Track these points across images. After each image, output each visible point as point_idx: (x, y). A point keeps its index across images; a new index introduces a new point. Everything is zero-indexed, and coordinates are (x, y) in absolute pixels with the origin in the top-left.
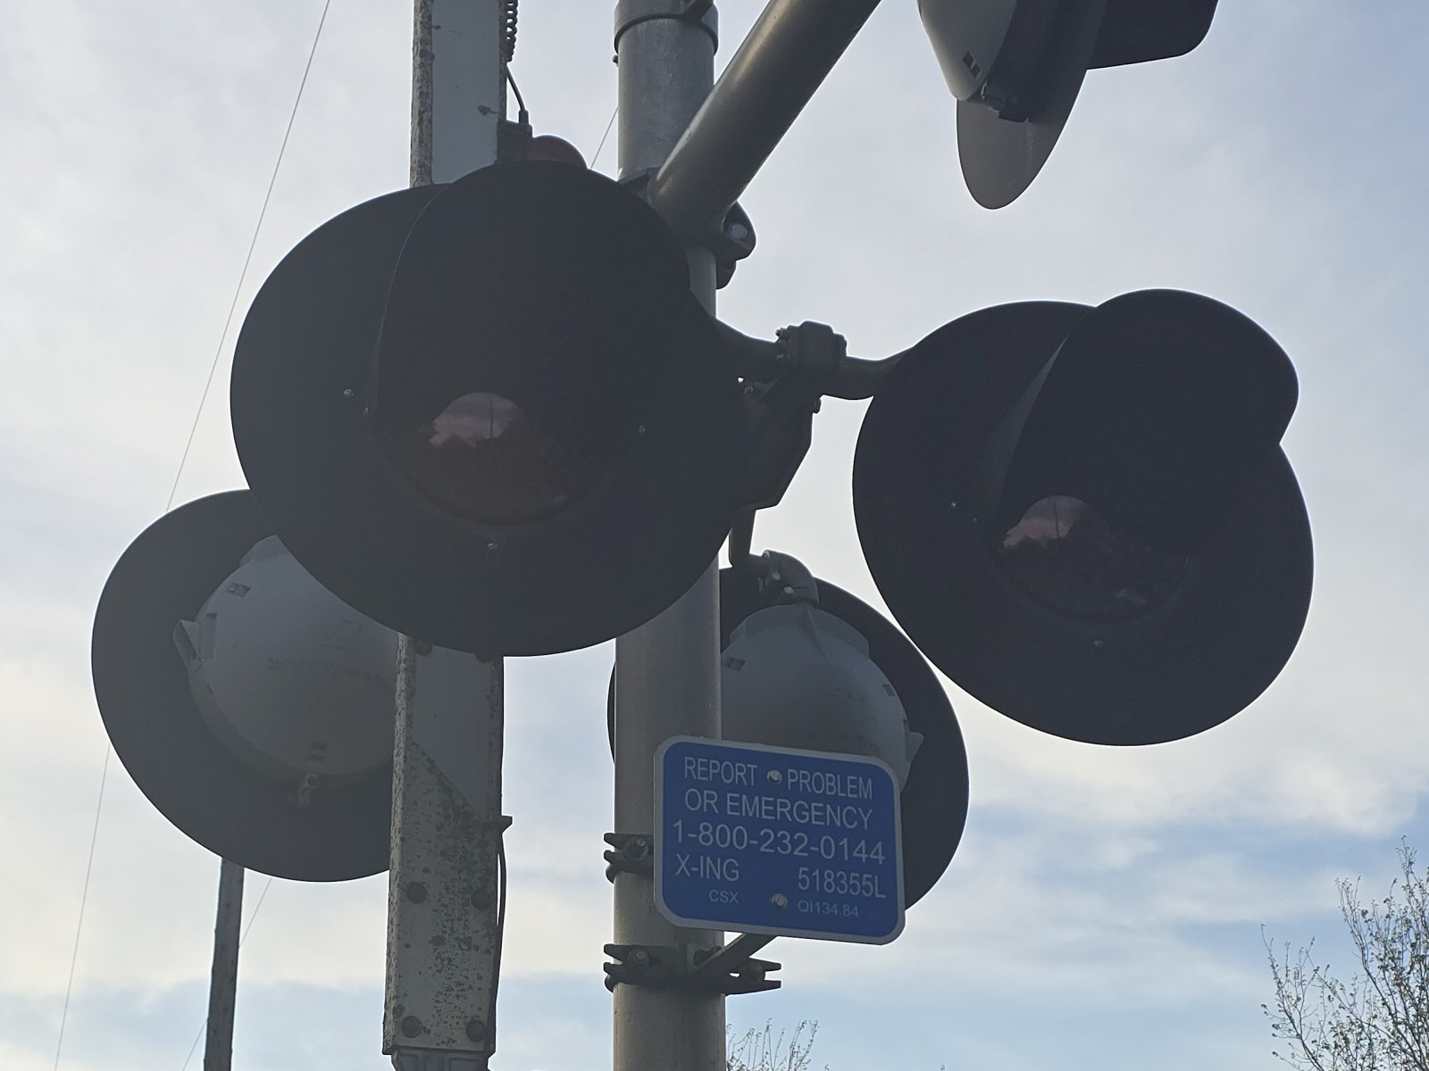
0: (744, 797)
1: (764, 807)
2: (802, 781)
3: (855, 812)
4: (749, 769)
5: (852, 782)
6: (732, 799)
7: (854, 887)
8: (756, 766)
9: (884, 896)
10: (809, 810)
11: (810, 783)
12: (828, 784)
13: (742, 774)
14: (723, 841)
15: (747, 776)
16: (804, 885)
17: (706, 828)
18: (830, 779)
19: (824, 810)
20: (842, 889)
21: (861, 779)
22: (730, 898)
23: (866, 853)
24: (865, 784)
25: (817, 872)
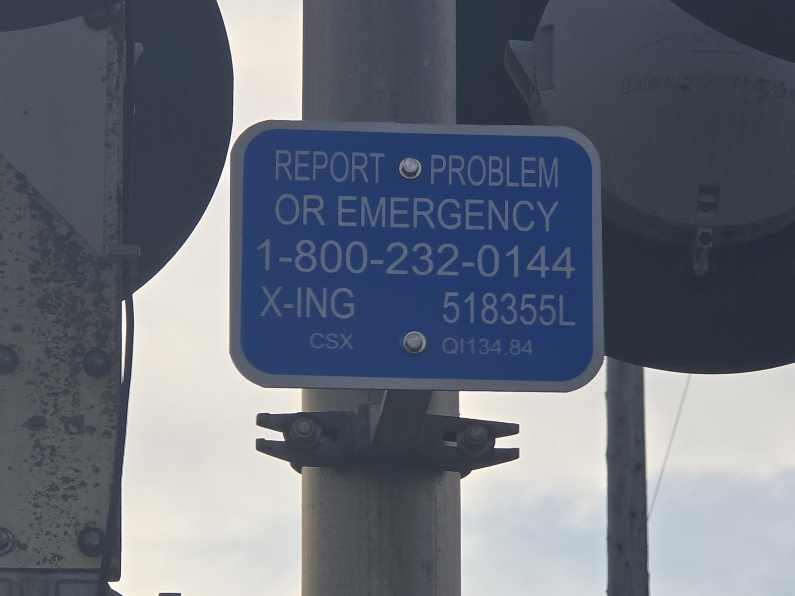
0: (364, 200)
1: (393, 212)
2: (451, 170)
3: (532, 208)
4: (372, 160)
5: (528, 165)
6: (346, 204)
7: (528, 314)
8: (383, 155)
9: (572, 324)
10: (462, 211)
11: (464, 172)
12: (491, 170)
13: (361, 168)
14: (331, 263)
15: (370, 170)
16: (451, 318)
17: (306, 248)
18: (495, 164)
19: (484, 208)
20: (509, 318)
21: (541, 160)
22: (341, 342)
23: (547, 265)
24: (549, 164)
25: (471, 298)
